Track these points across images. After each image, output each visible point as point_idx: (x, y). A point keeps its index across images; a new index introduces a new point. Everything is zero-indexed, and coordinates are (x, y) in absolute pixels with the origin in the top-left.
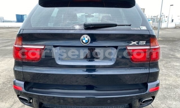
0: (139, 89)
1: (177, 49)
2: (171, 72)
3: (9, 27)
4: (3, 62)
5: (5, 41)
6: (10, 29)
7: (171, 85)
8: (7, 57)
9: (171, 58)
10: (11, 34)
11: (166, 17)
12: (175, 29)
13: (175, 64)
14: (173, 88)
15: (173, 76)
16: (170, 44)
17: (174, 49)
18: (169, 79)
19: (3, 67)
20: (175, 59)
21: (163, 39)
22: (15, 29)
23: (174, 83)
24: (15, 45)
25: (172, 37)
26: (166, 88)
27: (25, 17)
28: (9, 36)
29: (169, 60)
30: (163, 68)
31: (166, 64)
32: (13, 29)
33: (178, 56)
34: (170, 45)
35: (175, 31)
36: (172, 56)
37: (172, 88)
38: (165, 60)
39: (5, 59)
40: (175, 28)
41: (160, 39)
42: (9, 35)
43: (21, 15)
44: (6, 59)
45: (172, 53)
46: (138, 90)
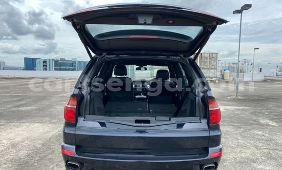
0: (200, 154)
1: (262, 113)
2: (250, 143)
3: (16, 76)
4: (20, 129)
5: (15, 99)
6: (18, 81)
7: (247, 159)
8: (24, 121)
9: (252, 124)
10: (21, 88)
11: (250, 64)
12: (264, 83)
13: (257, 133)
14: (249, 162)
15: (251, 147)
16: (254, 104)
17: (258, 112)
18: (246, 151)
19: (22, 135)
20: (257, 126)
21: (245, 98)
22: (25, 80)
23: (251, 157)
24: (68, 105)
25: (258, 94)
26: (240, 162)
27: (38, 61)
28: (19, 91)
29: (249, 127)
30: (239, 138)
31: (244, 132)
32: (22, 80)
33: (263, 122)
34: (253, 107)
35: (263, 86)
36: (255, 122)
37: (247, 161)
38: (243, 128)
39: (22, 124)
40: (265, 81)
41: (239, 97)
42: (19, 89)
43: (33, 59)
44: (24, 124)
45: (254, 118)
46: (198, 155)
